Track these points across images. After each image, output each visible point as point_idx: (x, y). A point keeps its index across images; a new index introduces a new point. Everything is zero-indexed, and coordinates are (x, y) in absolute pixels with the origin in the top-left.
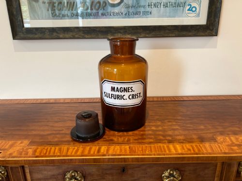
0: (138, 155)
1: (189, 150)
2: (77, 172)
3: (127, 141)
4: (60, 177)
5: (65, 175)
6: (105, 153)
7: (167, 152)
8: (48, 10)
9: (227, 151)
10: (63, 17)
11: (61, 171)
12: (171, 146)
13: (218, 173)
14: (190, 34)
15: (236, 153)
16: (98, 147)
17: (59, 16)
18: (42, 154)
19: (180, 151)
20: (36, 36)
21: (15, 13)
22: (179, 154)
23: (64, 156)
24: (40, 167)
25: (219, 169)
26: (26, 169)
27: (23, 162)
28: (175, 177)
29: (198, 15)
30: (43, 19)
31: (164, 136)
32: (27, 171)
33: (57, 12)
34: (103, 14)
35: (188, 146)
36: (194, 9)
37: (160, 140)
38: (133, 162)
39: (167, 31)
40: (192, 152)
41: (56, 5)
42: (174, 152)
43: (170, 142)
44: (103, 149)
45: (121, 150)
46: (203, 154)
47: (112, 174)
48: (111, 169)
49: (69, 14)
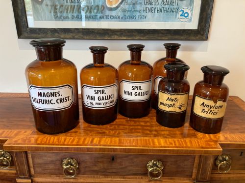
0: (126, 146)
1: (171, 143)
2: (72, 159)
3: (118, 134)
4: (58, 162)
5: (62, 162)
6: (97, 143)
7: (152, 144)
8: (51, 12)
9: (204, 146)
10: (66, 18)
11: (58, 158)
12: (156, 140)
13: (196, 164)
14: (182, 37)
15: (212, 148)
16: (91, 138)
17: (60, 18)
18: (43, 143)
19: (163, 145)
20: (39, 36)
21: (20, 14)
22: (162, 147)
23: (61, 145)
24: (41, 153)
25: (197, 161)
26: (28, 154)
27: (27, 148)
28: (157, 167)
29: (190, 20)
30: (45, 20)
31: (151, 131)
32: (30, 156)
33: (59, 14)
34: (101, 18)
35: (171, 140)
36: (186, 15)
37: (147, 134)
38: (121, 152)
39: (160, 35)
40: (174, 145)
41: (58, 7)
42: (158, 145)
43: (155, 136)
44: (96, 140)
45: (111, 142)
46: (183, 147)
47: (102, 162)
48: (102, 158)
49: (70, 17)
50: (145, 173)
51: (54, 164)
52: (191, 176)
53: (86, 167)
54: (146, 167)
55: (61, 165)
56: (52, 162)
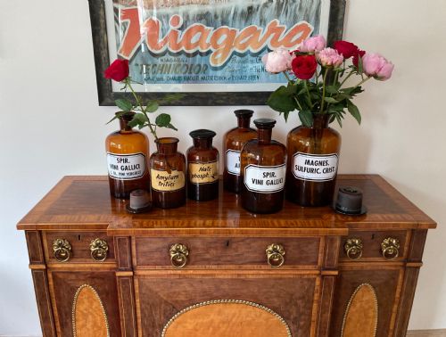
2: (182, 245)
4: (165, 250)
5: (170, 248)
10: (160, 80)
11: (166, 244)
12: (275, 221)
13: (321, 249)
16: (203, 220)
26: (132, 240)
28: (278, 252)
32: (134, 243)
34: (203, 78)
35: (292, 221)
38: (237, 234)
43: (275, 218)
44: (209, 222)
47: (216, 248)
48: (215, 242)
49: (164, 78)
50: (264, 262)
51: (161, 252)
52: (316, 263)
53: (196, 256)
54: (265, 253)
55: (169, 252)
56: (158, 250)
